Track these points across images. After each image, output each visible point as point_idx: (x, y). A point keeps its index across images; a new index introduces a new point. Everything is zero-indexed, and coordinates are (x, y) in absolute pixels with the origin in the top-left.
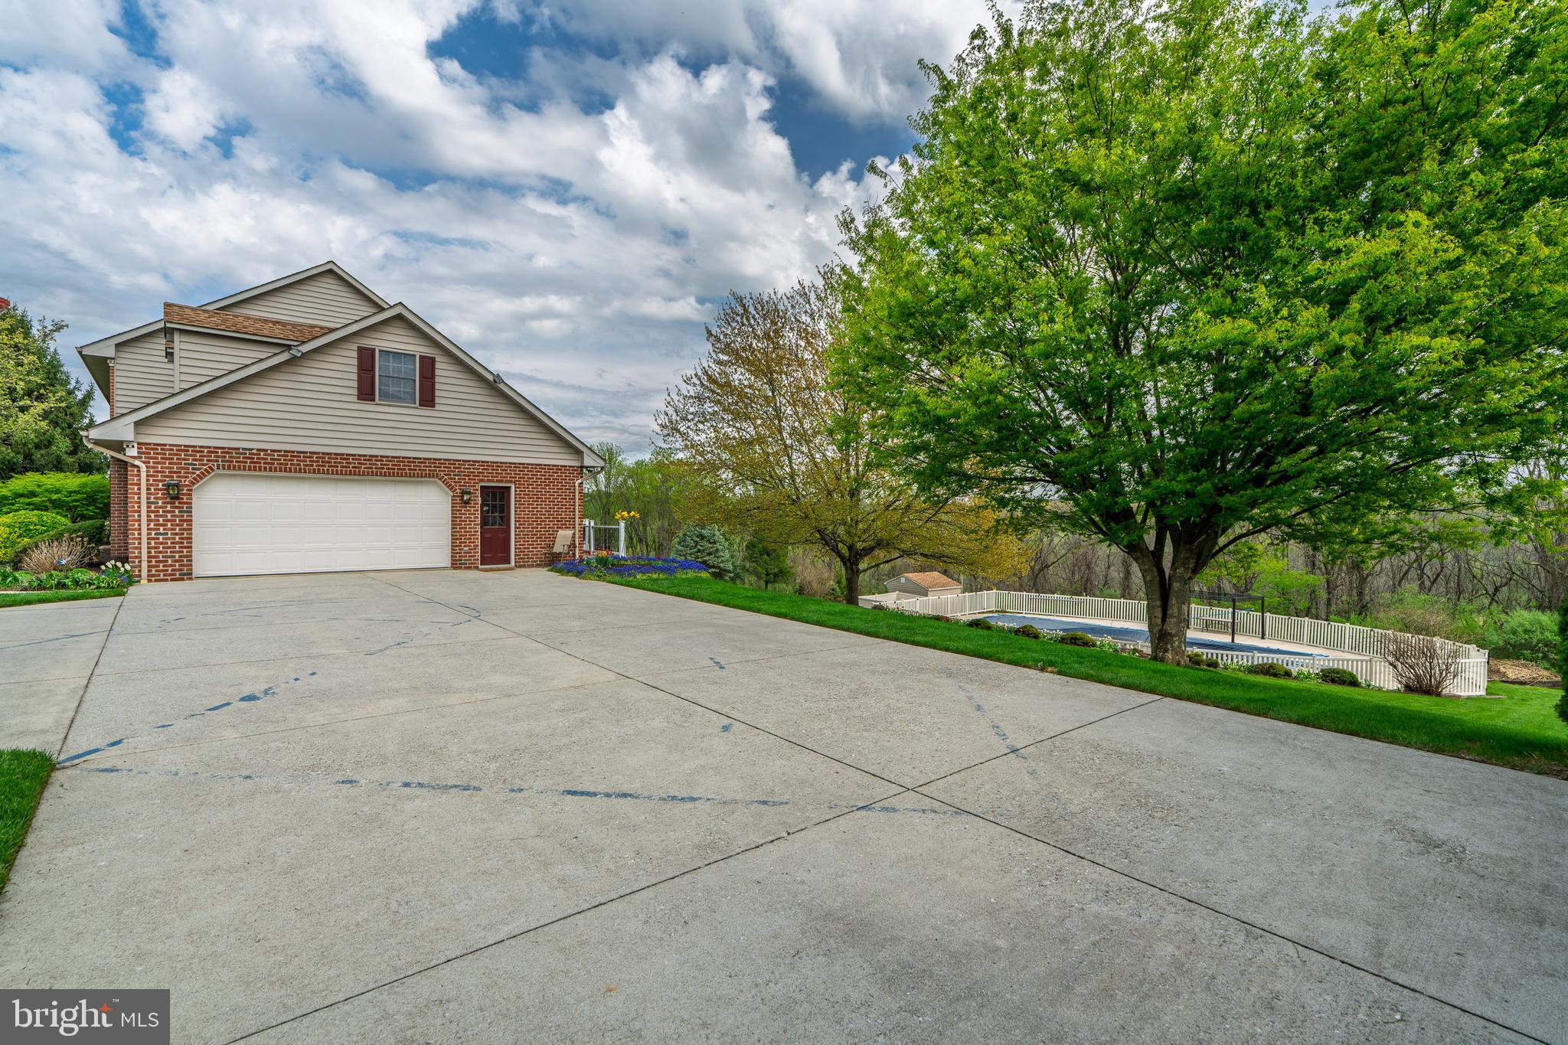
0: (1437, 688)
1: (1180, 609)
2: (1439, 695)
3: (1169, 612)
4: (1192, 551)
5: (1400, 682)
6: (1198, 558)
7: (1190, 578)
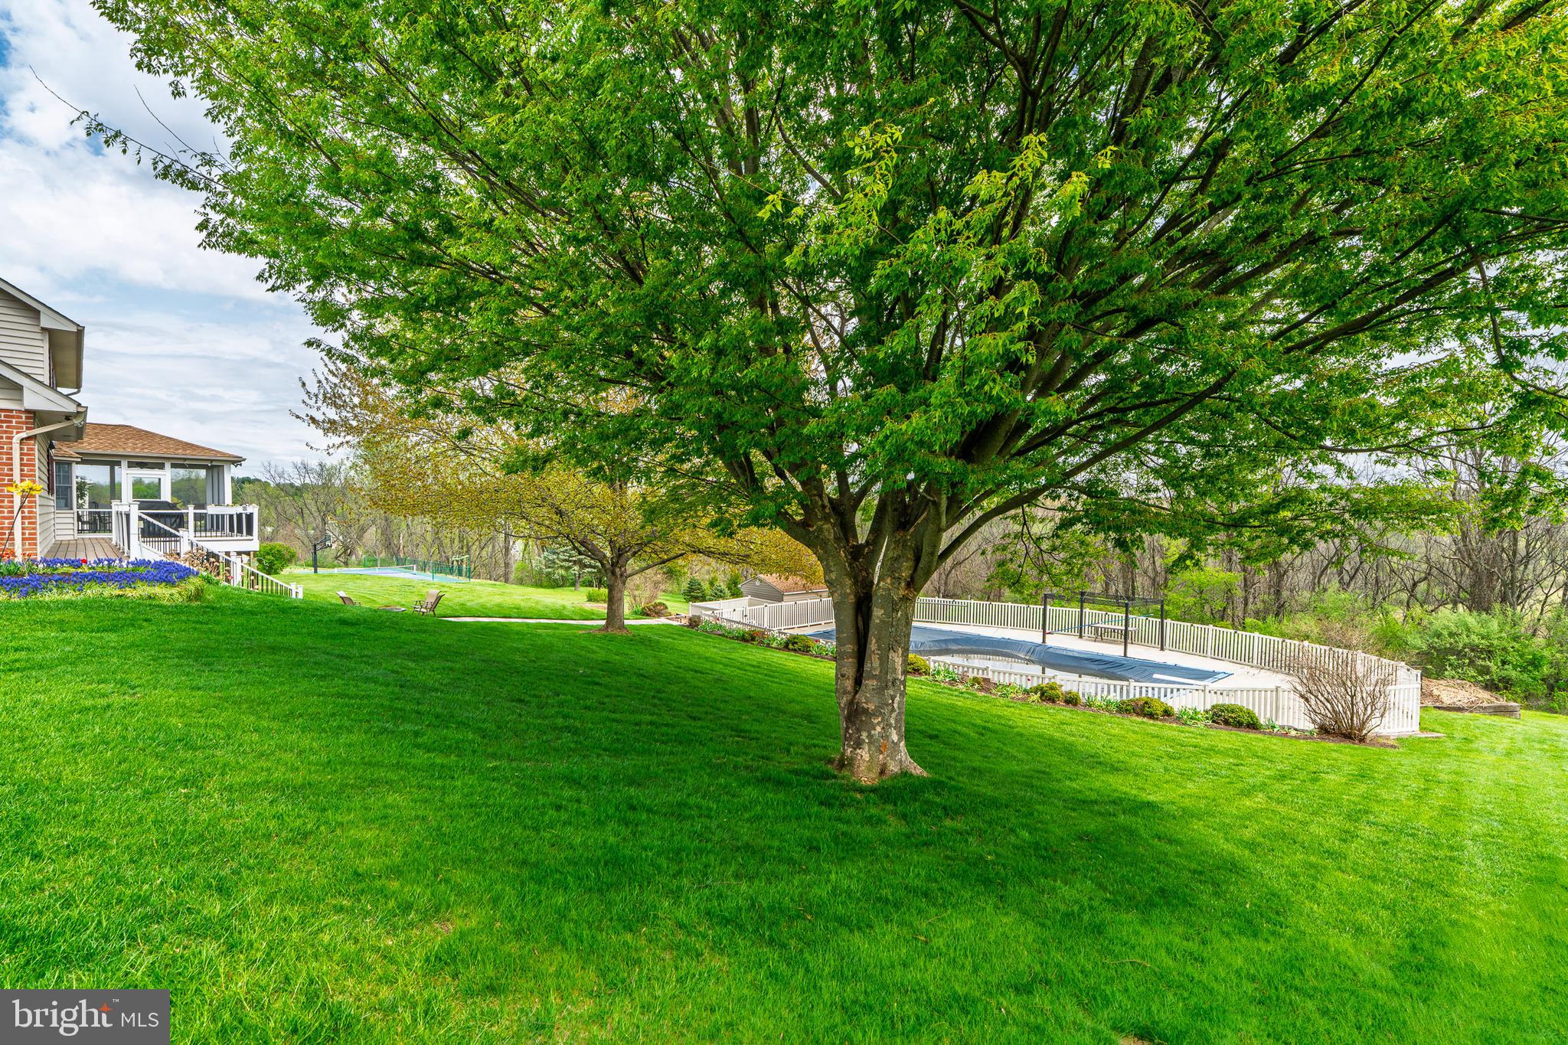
0: (1360, 730)
1: (884, 660)
2: (1362, 740)
3: (867, 667)
4: (904, 545)
5: (1314, 722)
6: (917, 559)
7: (905, 599)
